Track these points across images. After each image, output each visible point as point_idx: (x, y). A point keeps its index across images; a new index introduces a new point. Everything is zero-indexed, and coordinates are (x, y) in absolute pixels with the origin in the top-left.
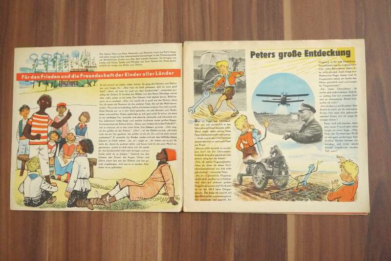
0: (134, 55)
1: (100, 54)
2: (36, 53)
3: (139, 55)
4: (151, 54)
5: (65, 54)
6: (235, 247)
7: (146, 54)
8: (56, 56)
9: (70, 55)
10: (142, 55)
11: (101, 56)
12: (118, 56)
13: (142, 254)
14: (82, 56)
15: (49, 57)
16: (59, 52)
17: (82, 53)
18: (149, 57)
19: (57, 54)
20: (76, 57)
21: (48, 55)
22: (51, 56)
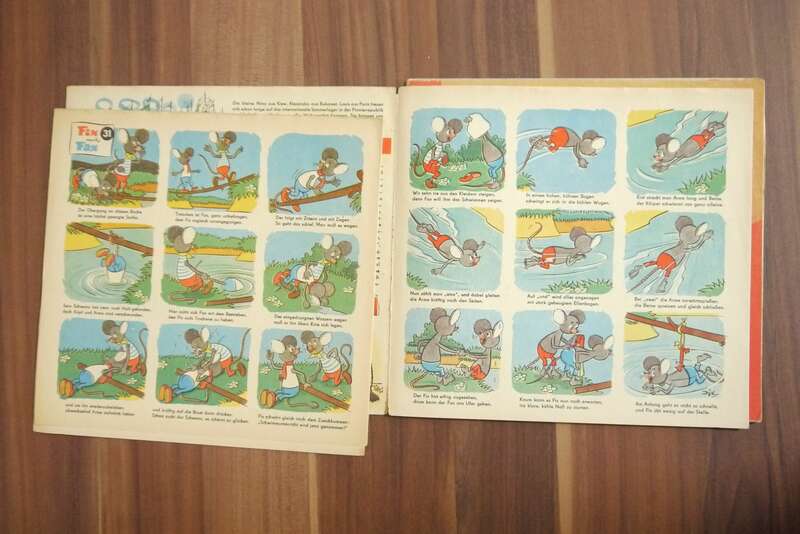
0: (301, 107)
1: (234, 103)
2: (107, 97)
3: (310, 107)
4: (333, 107)
5: (166, 101)
6: (457, 482)
7: (325, 107)
8: (147, 104)
9: (175, 103)
10: (315, 107)
11: (236, 106)
12: (270, 107)
13: (280, 500)
14: (198, 106)
15: (135, 106)
16: (154, 97)
17: (200, 100)
18: (330, 113)
19: (150, 100)
20: (188, 107)
21: (132, 101)
22: (138, 103)
